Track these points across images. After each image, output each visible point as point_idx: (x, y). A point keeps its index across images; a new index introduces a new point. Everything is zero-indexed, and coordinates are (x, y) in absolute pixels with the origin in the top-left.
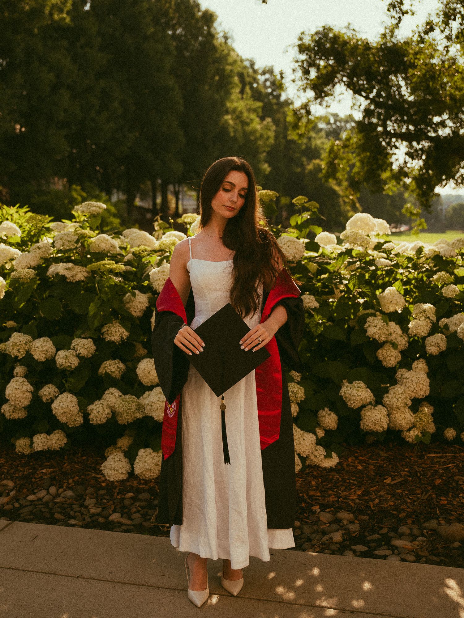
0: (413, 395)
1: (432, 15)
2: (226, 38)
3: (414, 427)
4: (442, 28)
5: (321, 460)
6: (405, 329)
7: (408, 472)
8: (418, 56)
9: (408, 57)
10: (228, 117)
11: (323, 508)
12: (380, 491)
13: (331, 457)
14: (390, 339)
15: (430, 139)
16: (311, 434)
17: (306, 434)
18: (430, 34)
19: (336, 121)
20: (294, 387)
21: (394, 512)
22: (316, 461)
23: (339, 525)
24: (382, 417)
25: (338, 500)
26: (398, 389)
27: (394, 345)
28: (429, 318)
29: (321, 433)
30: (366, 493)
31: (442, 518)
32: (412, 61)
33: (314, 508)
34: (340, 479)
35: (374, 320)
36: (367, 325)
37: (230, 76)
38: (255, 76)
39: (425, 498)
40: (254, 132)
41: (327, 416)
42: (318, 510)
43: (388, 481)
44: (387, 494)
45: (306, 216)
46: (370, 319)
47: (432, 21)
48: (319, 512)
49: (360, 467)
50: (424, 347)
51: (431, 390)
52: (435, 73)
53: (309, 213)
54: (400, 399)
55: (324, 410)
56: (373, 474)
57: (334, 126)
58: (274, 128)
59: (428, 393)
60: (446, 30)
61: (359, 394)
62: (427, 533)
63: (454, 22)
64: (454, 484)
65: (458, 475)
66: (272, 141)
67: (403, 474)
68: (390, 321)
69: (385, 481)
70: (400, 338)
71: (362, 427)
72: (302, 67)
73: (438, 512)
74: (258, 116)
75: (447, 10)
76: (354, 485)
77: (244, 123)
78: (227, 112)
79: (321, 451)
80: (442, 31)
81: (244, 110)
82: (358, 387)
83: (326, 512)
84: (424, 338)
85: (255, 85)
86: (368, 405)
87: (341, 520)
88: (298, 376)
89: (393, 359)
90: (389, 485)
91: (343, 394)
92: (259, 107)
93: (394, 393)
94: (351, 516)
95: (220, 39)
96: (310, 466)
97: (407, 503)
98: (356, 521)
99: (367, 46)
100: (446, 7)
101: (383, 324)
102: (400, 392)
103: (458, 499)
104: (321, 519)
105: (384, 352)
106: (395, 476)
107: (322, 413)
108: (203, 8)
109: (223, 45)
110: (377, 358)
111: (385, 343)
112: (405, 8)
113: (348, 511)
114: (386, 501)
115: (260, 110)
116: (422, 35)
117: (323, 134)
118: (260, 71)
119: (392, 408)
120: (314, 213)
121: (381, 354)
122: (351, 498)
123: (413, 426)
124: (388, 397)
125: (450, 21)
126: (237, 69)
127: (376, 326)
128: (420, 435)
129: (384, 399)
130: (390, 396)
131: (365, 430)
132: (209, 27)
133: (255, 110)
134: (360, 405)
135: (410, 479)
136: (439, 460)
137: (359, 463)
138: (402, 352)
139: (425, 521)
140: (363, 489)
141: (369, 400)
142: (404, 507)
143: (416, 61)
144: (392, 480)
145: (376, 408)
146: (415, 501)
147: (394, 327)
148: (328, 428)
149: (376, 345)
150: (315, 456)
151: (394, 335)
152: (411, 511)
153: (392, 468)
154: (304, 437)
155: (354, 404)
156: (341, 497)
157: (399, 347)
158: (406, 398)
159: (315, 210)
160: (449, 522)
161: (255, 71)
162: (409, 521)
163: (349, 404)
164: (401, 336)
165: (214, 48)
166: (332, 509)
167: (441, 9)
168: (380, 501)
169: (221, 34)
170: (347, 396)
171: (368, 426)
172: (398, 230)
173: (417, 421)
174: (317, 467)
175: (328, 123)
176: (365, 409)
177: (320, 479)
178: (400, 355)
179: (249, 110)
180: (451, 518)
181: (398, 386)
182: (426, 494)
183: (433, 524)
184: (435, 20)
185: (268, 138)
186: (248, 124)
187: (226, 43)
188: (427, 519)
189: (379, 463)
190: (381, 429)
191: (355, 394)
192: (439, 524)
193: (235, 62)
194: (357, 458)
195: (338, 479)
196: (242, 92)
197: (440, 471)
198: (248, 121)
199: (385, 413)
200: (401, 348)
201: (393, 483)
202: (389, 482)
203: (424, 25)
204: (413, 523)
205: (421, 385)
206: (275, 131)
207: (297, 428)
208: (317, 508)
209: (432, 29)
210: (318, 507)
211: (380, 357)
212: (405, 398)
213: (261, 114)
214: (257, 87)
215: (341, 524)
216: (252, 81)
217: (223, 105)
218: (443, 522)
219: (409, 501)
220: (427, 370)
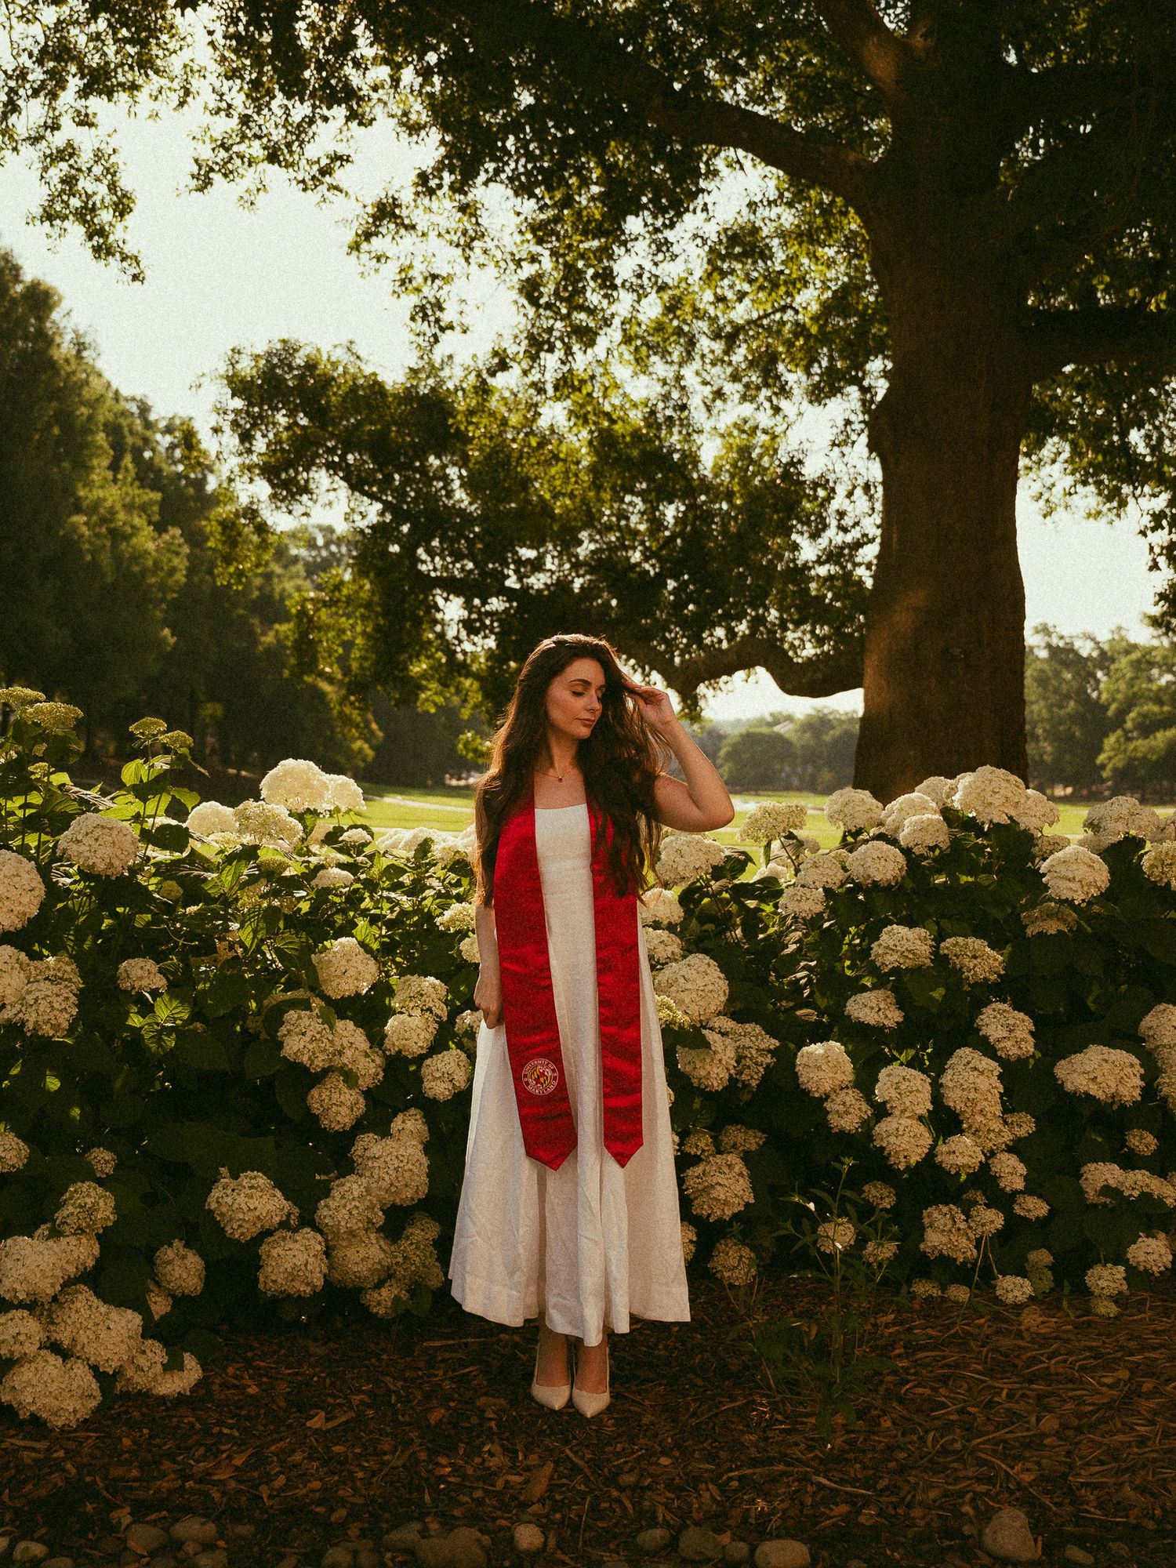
0: (389, 1199)
1: (505, 336)
2: (81, 347)
3: (390, 1277)
4: (525, 366)
5: (155, 1379)
6: (376, 1038)
7: (370, 1394)
8: (474, 420)
9: (454, 417)
10: (79, 519)
11: (140, 1511)
12: (294, 1451)
13: (181, 1367)
14: (338, 1061)
15: (510, 594)
16: (129, 1311)
17: (115, 1314)
18: (499, 374)
19: (327, 545)
20: (88, 1196)
21: (318, 1509)
22: (140, 1381)
23: (175, 1558)
24: (311, 1260)
25: (182, 1487)
26: (352, 1187)
27: (350, 1077)
28: (430, 1010)
29: (160, 1306)
30: (258, 1460)
31: (435, 1514)
32: (463, 428)
33: (115, 1514)
34: (198, 1426)
35: (300, 1017)
36: (283, 1030)
37: (87, 430)
38: (148, 433)
39: (400, 1463)
40: (139, 556)
41: (177, 1262)
42: (127, 1520)
43: (317, 1422)
44: (311, 1458)
45: (161, 763)
46: (292, 1015)
47: (505, 350)
48: (128, 1527)
49: (253, 1390)
50: (419, 1080)
51: (432, 1185)
52: (509, 457)
53: (168, 758)
54: (355, 1212)
55: (170, 1245)
56: (283, 1404)
57: (324, 553)
58: (186, 550)
59: (423, 1191)
60: (533, 371)
61: (252, 1204)
62: (392, 1559)
63: (549, 356)
64: (475, 1420)
65: (485, 1394)
66: (180, 577)
67: (356, 1399)
68: (342, 1017)
69: (308, 1424)
70: (363, 1059)
71: (261, 1286)
72: (235, 424)
73: (427, 1497)
74: (150, 523)
75: (535, 331)
76: (230, 1437)
77: (117, 536)
78: (77, 509)
79: (156, 1353)
80: (525, 373)
81: (118, 507)
82: (251, 1188)
83: (148, 1522)
84: (420, 1059)
85: (147, 454)
86: (276, 1230)
87: (183, 1543)
88: (106, 1162)
89: (344, 1111)
90: (316, 1432)
91: (213, 1206)
92: (151, 503)
93: (343, 1197)
94: (211, 1528)
95: (65, 347)
96: (126, 1395)
97: (353, 1480)
98: (221, 1543)
99: (376, 388)
100: (533, 326)
101: (319, 1028)
102: (356, 1194)
103: (478, 1460)
104: (131, 1544)
105: (325, 1094)
106: (334, 1406)
107: (167, 1253)
108: (28, 275)
109: (73, 361)
110: (308, 1109)
111: (325, 1072)
112: (446, 317)
113: (204, 1516)
114: (305, 1477)
115: (156, 508)
116: (485, 375)
117: (299, 568)
118: (162, 424)
119: (337, 1234)
120: (180, 758)
121: (318, 1098)
122: (215, 1478)
123: (386, 1276)
124: (326, 1206)
125: (542, 355)
126: (103, 415)
127: (304, 1034)
128: (404, 1295)
129: (319, 1213)
130: (332, 1204)
131: (269, 1294)
132: (41, 320)
133: (144, 508)
134: (255, 1231)
135: (371, 1413)
136: (447, 1355)
137: (251, 1377)
138: (368, 1094)
139: (393, 1527)
140: (250, 1451)
141: (277, 1219)
142: (345, 1492)
143: (471, 428)
144: (327, 1420)
145: (298, 1237)
146: (374, 1474)
147: (350, 1034)
148: (178, 1293)
149: (305, 1078)
150: (140, 1369)
151: (349, 1053)
152: (362, 1501)
153: (332, 1384)
154: (108, 1323)
155: (240, 1229)
156: (191, 1477)
157: (360, 1082)
158: (371, 1208)
159: (184, 750)
160: (449, 1524)
161: (148, 425)
162: (354, 1531)
163: (229, 1230)
164: (367, 1055)
165: (52, 365)
166: (164, 1513)
167: (522, 327)
168: (288, 1479)
169: (69, 336)
170: (224, 1209)
171: (275, 1282)
172: (462, 783)
173: (397, 1263)
174: (144, 1397)
175: (311, 544)
176: (271, 1239)
177: (145, 1431)
178: (361, 1100)
179: (129, 507)
180: (457, 1513)
181: (352, 1178)
182: (403, 1452)
183: (409, 1534)
184: (512, 349)
185: (173, 571)
186: (127, 538)
187: (79, 356)
188: (398, 1522)
189: (301, 1374)
190: (308, 1290)
191: (244, 1206)
192: (424, 1534)
193: (100, 399)
194: (248, 1362)
195: (192, 1426)
196: (115, 467)
197: (447, 1385)
198: (129, 530)
199: (319, 1248)
200: (365, 1083)
201: (329, 1425)
202: (318, 1426)
203: (489, 355)
204: (363, 1533)
205: (408, 1174)
206: (189, 557)
207: (93, 1298)
208: (124, 1516)
209: (503, 366)
210: (128, 1510)
211: (316, 1107)
212: (368, 1208)
213: (156, 518)
214: (151, 459)
215: (180, 1555)
216: (140, 443)
217: (69, 491)
218: (434, 1526)
219: (360, 1475)
220: (426, 1135)
